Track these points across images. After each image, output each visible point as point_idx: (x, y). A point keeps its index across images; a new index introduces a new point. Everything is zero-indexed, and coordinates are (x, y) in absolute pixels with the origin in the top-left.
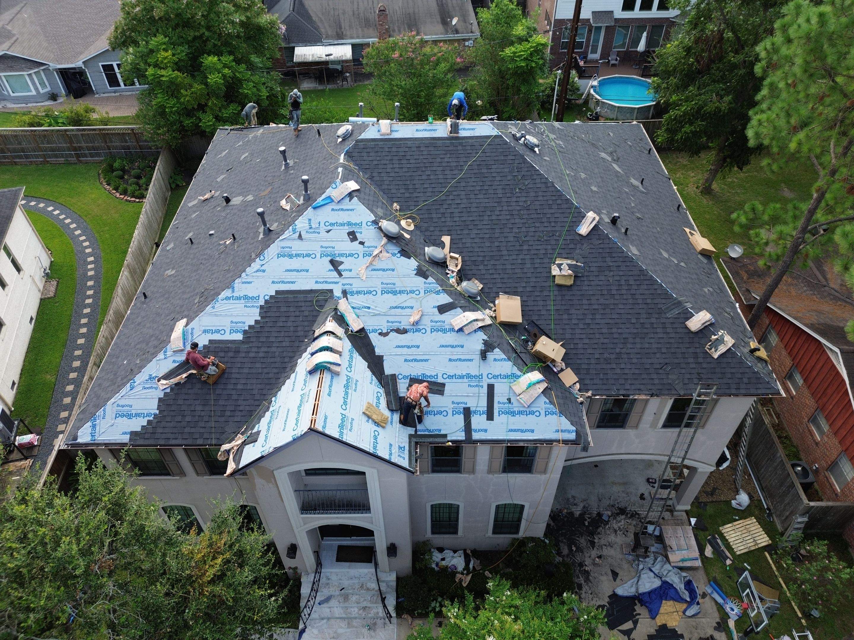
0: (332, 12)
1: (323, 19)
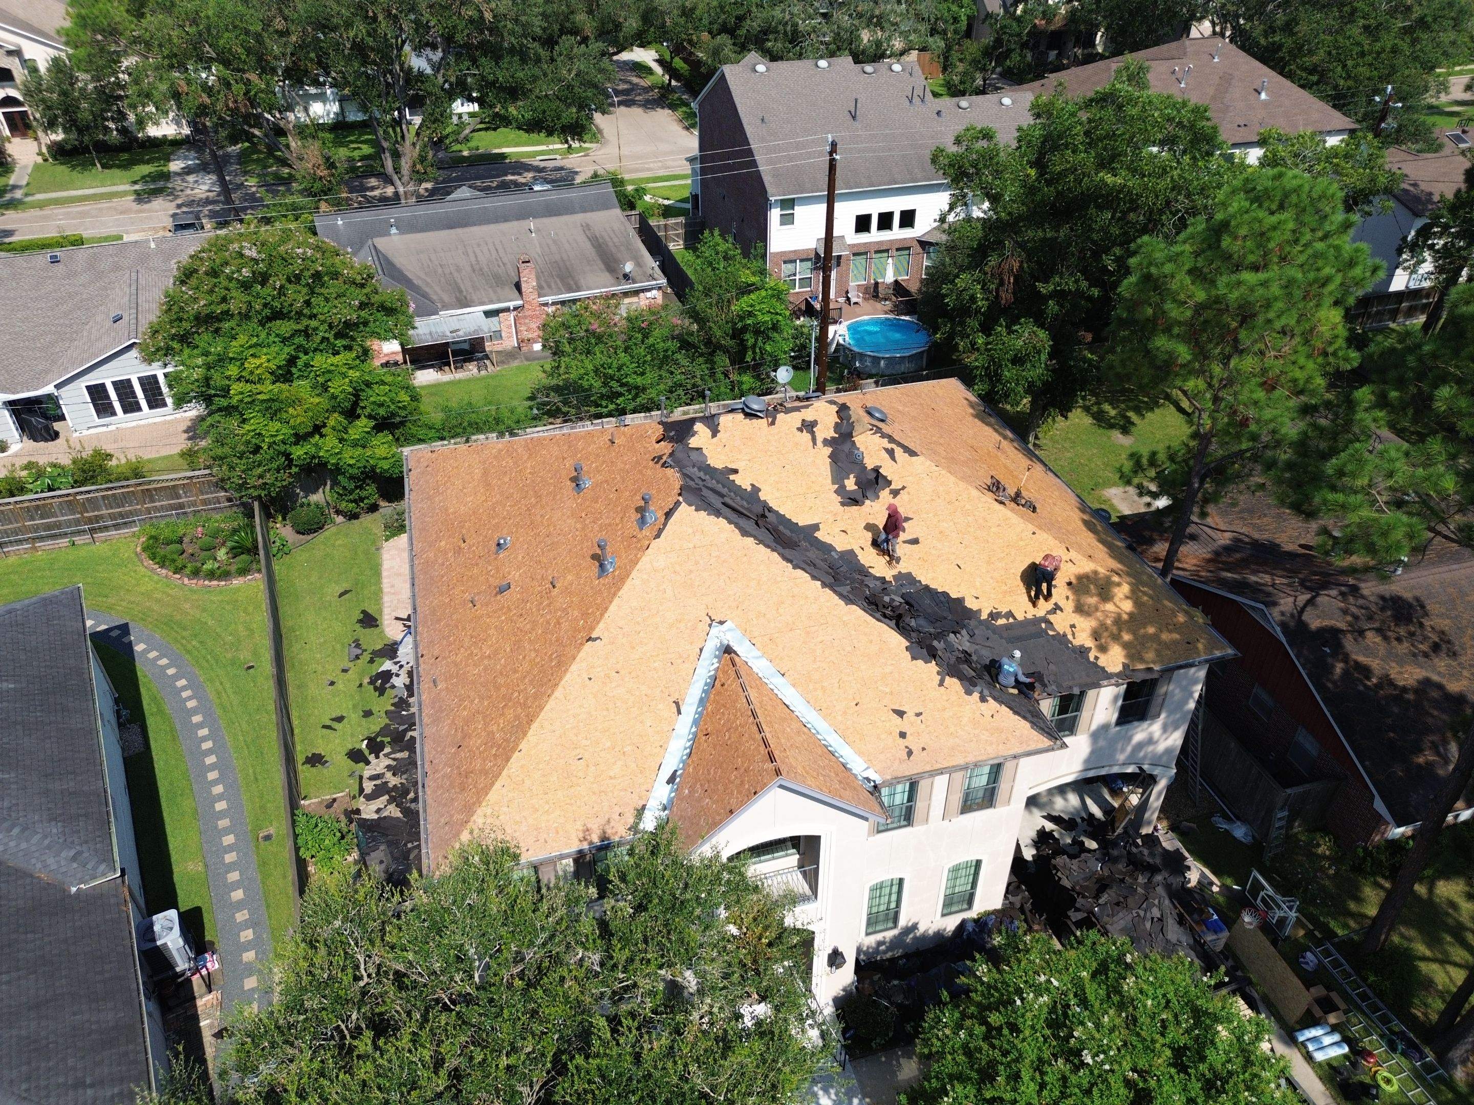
0: (440, 270)
1: (429, 280)
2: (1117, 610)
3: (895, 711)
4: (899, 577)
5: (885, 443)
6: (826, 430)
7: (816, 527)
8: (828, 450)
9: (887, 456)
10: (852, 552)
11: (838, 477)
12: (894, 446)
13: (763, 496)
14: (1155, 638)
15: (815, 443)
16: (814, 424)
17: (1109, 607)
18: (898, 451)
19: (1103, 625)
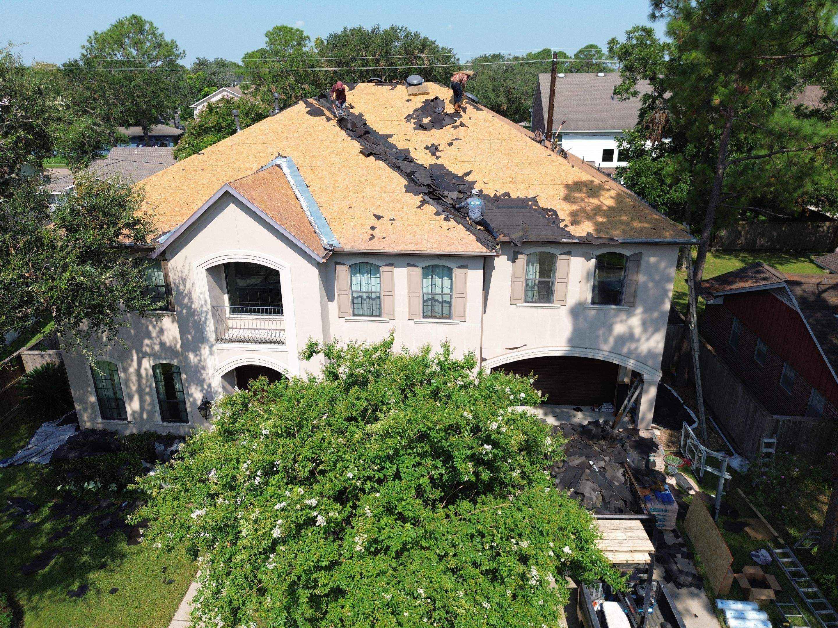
2: (599, 203)
3: (375, 215)
4: (434, 165)
7: (391, 136)
8: (421, 104)
11: (420, 117)
12: (468, 105)
14: (626, 223)
18: (470, 107)
19: (582, 209)
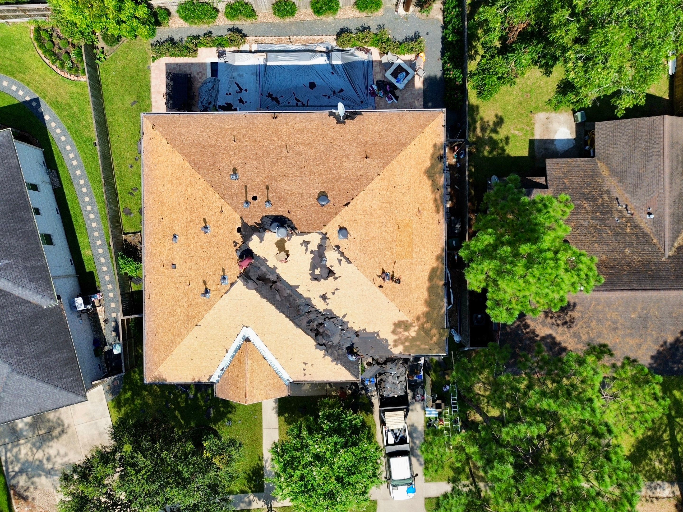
2: (409, 335)
3: (304, 363)
4: (326, 310)
5: (339, 256)
6: (313, 246)
7: (298, 287)
8: (312, 255)
9: (337, 262)
10: (309, 299)
11: (313, 267)
12: (342, 258)
13: (278, 271)
14: (419, 346)
15: (307, 250)
16: (308, 242)
17: (406, 333)
18: (344, 260)
19: (400, 339)
